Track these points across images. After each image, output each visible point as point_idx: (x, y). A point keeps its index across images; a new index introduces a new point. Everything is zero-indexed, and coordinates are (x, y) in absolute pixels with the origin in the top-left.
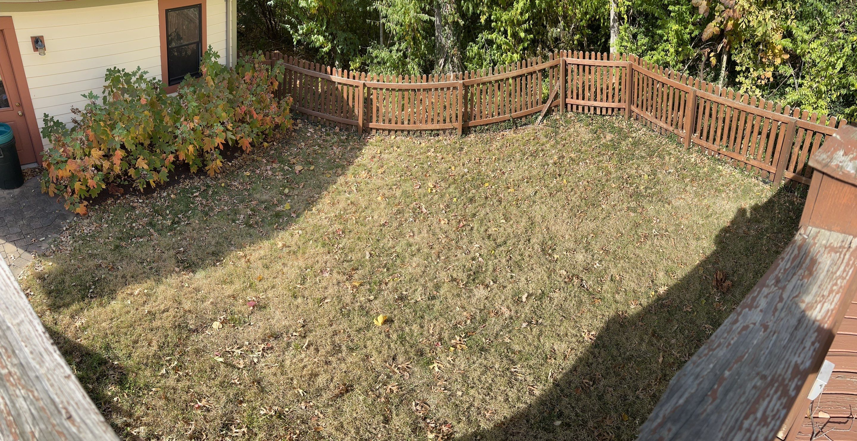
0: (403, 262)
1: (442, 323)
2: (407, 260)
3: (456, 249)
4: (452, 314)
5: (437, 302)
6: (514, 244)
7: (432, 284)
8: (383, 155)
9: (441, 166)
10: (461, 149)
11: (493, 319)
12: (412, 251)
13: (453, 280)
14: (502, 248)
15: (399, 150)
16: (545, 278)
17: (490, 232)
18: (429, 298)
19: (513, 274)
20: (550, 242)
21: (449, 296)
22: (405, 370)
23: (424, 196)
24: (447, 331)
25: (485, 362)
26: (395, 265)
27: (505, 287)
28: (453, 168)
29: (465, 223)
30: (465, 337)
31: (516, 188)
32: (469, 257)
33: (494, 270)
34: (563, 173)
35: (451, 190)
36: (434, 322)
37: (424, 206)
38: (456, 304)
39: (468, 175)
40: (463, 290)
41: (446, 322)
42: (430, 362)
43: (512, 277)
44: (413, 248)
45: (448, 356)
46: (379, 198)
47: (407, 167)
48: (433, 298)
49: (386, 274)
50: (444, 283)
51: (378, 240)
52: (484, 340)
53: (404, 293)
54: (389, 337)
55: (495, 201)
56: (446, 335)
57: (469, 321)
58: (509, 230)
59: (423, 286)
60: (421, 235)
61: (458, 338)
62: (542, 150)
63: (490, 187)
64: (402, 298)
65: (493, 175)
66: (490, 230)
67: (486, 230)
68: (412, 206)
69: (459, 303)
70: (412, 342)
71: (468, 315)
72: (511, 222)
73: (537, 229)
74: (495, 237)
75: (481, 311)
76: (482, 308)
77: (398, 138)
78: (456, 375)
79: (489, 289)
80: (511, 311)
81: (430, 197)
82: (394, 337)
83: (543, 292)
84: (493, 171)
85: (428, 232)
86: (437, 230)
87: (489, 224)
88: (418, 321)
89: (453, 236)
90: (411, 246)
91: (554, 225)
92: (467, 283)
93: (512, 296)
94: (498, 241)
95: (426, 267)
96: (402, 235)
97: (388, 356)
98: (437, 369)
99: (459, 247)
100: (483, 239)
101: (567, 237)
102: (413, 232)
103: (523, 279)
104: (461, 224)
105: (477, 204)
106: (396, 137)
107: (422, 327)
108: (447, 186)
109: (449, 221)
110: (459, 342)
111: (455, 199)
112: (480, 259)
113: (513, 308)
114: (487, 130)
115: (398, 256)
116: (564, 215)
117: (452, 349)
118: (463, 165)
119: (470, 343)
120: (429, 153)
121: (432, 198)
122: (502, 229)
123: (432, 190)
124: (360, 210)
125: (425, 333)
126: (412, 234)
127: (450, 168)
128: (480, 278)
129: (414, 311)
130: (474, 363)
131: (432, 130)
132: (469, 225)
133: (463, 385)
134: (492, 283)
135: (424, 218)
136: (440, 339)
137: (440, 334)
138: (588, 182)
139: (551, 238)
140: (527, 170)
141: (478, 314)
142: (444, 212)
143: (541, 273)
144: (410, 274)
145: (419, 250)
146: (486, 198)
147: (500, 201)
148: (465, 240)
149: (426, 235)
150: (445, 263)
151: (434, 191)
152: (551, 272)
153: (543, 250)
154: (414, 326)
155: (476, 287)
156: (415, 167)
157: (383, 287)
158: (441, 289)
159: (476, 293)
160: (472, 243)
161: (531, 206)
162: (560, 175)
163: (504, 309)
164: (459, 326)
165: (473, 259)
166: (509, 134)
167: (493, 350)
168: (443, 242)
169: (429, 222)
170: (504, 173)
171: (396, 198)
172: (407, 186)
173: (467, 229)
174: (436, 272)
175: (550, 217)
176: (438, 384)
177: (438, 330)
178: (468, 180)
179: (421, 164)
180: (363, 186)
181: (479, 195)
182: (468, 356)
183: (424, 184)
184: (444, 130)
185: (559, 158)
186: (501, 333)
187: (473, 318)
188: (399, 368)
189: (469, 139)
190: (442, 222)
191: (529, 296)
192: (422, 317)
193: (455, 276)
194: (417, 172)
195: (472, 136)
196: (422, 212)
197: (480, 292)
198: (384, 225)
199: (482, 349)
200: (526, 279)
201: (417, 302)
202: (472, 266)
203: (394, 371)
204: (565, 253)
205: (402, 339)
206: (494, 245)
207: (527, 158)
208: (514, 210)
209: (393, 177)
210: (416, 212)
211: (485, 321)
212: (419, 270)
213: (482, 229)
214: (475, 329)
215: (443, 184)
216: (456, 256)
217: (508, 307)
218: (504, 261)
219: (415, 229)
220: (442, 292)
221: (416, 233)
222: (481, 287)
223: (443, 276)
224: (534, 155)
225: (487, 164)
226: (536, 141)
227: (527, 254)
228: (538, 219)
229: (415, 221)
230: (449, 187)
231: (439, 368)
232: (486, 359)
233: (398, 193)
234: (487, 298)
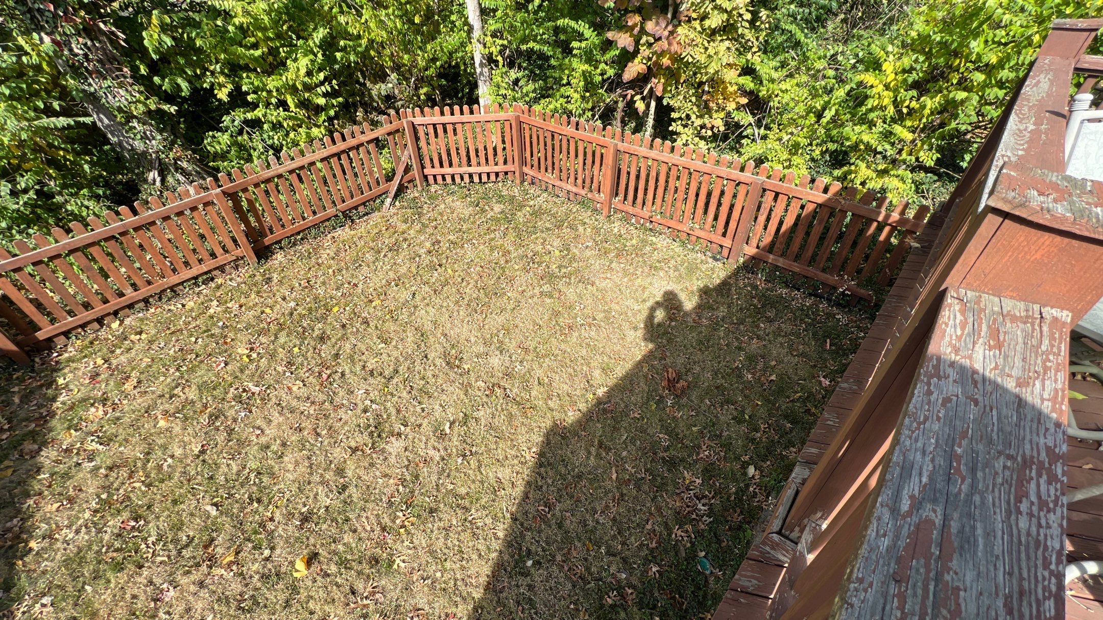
0: (272, 475)
1: (373, 509)
2: (277, 467)
3: (335, 410)
4: (377, 491)
5: (352, 490)
6: (409, 368)
7: (332, 473)
8: (114, 362)
9: (244, 318)
10: (269, 280)
11: (425, 470)
12: (275, 453)
13: (354, 450)
14: (395, 381)
15: (144, 336)
16: (462, 396)
17: (370, 366)
18: (339, 493)
19: (424, 406)
20: (454, 351)
21: (361, 472)
22: (374, 593)
23: (242, 371)
24: (385, 515)
25: (441, 524)
26: (265, 488)
27: (420, 426)
28: (268, 310)
29: (328, 372)
30: (407, 508)
31: (382, 297)
32: (359, 411)
33: (398, 411)
34: (444, 261)
35: (282, 339)
36: (365, 515)
37: (250, 385)
38: (375, 477)
39: (300, 309)
40: (374, 455)
41: (378, 505)
42: (391, 563)
43: (423, 410)
44: (274, 447)
45: (403, 542)
46: (162, 423)
47: (181, 350)
48: (344, 488)
49: (261, 509)
50: (345, 462)
51: (211, 478)
52: (427, 499)
53: (304, 510)
54: (328, 575)
55: (358, 325)
56: (386, 520)
57: (401, 488)
58: (395, 353)
59: (322, 483)
60: (275, 423)
61: (400, 514)
62: (405, 240)
63: (342, 310)
64: (305, 519)
65: (340, 294)
66: (368, 364)
67: (364, 367)
68: (230, 395)
69: (378, 473)
70: (357, 557)
71: (396, 481)
72: (394, 343)
73: (432, 340)
74: (379, 370)
75: (407, 467)
76: (406, 463)
77: (127, 321)
78: (425, 557)
79: (403, 437)
80: (439, 451)
81: (253, 367)
82: (333, 569)
83: (465, 415)
84: (338, 289)
85: (281, 414)
86: (294, 403)
87: (364, 357)
88: (346, 528)
89: (321, 397)
90: (268, 447)
91: (451, 329)
92: (373, 444)
93: (433, 432)
94: (387, 373)
95: (309, 458)
96: (241, 443)
97: (345, 596)
98: (403, 565)
99: (337, 408)
100: (365, 380)
101: (473, 339)
102: (259, 428)
103: (437, 407)
104: (325, 376)
105: (333, 340)
106: (122, 322)
107: (355, 531)
108: (273, 338)
109: (303, 381)
110: (404, 518)
111: (296, 350)
112: (374, 406)
113: (440, 447)
114: (302, 239)
115: (259, 473)
116: (461, 313)
117: (402, 530)
118: (284, 299)
119: (416, 511)
120: (212, 311)
121: (258, 367)
122: (384, 356)
123: (248, 356)
124: (139, 464)
125: (363, 535)
126: (258, 432)
127: (263, 312)
128: (386, 430)
129: (332, 521)
130: (432, 531)
131: (196, 278)
132: (336, 372)
133: (437, 563)
134: (403, 428)
135: (262, 399)
136: (384, 529)
137: (379, 523)
138: (481, 267)
139: (453, 346)
140: (390, 270)
141: (406, 473)
142: (288, 374)
143: (455, 392)
144: (294, 481)
145: (284, 444)
146: (344, 326)
147: (366, 322)
148: (342, 393)
149: (281, 419)
150: (331, 437)
151: (254, 355)
152: (466, 388)
153: (448, 363)
154: (346, 537)
155: (387, 443)
156: (196, 342)
157: (270, 526)
158: (347, 471)
159: (391, 450)
160: (352, 392)
161: (414, 313)
162: (440, 265)
163: (431, 452)
164: (393, 500)
165: (365, 411)
166: (343, 233)
167: (442, 505)
168: (312, 412)
169: (274, 400)
170: (355, 285)
171: (193, 402)
172: (202, 375)
173: (337, 378)
174: (326, 456)
175: (443, 320)
176: (415, 579)
177: (373, 520)
178: (302, 316)
179: (205, 332)
180: (110, 429)
181: (331, 327)
182: (422, 527)
183: (230, 356)
184: (221, 268)
185: (433, 244)
186: (441, 481)
187: (403, 481)
188: (366, 598)
189: (276, 262)
190: (295, 388)
191: (452, 423)
192: (347, 520)
193: (353, 444)
194: (207, 346)
195: (279, 257)
196: (253, 394)
197: (395, 446)
198: (203, 452)
199: (432, 511)
200: (441, 405)
201: (327, 507)
202: (368, 420)
203: (364, 606)
204: (476, 360)
205: (344, 563)
206: (383, 380)
207: (385, 256)
208: (391, 326)
209: (162, 379)
210: (245, 401)
211: (417, 477)
212: (302, 469)
213: (358, 368)
214: (412, 492)
215: (263, 339)
216: (341, 419)
217: (434, 448)
218: (404, 394)
219: (259, 422)
220: (349, 473)
221: (264, 426)
222: (393, 439)
223: (338, 454)
224: (394, 248)
225: (324, 283)
226: (392, 230)
227: (429, 374)
228: (428, 326)
229: (250, 412)
230: (276, 337)
231: (404, 561)
232: (440, 520)
233: (192, 394)
234: (406, 450)
